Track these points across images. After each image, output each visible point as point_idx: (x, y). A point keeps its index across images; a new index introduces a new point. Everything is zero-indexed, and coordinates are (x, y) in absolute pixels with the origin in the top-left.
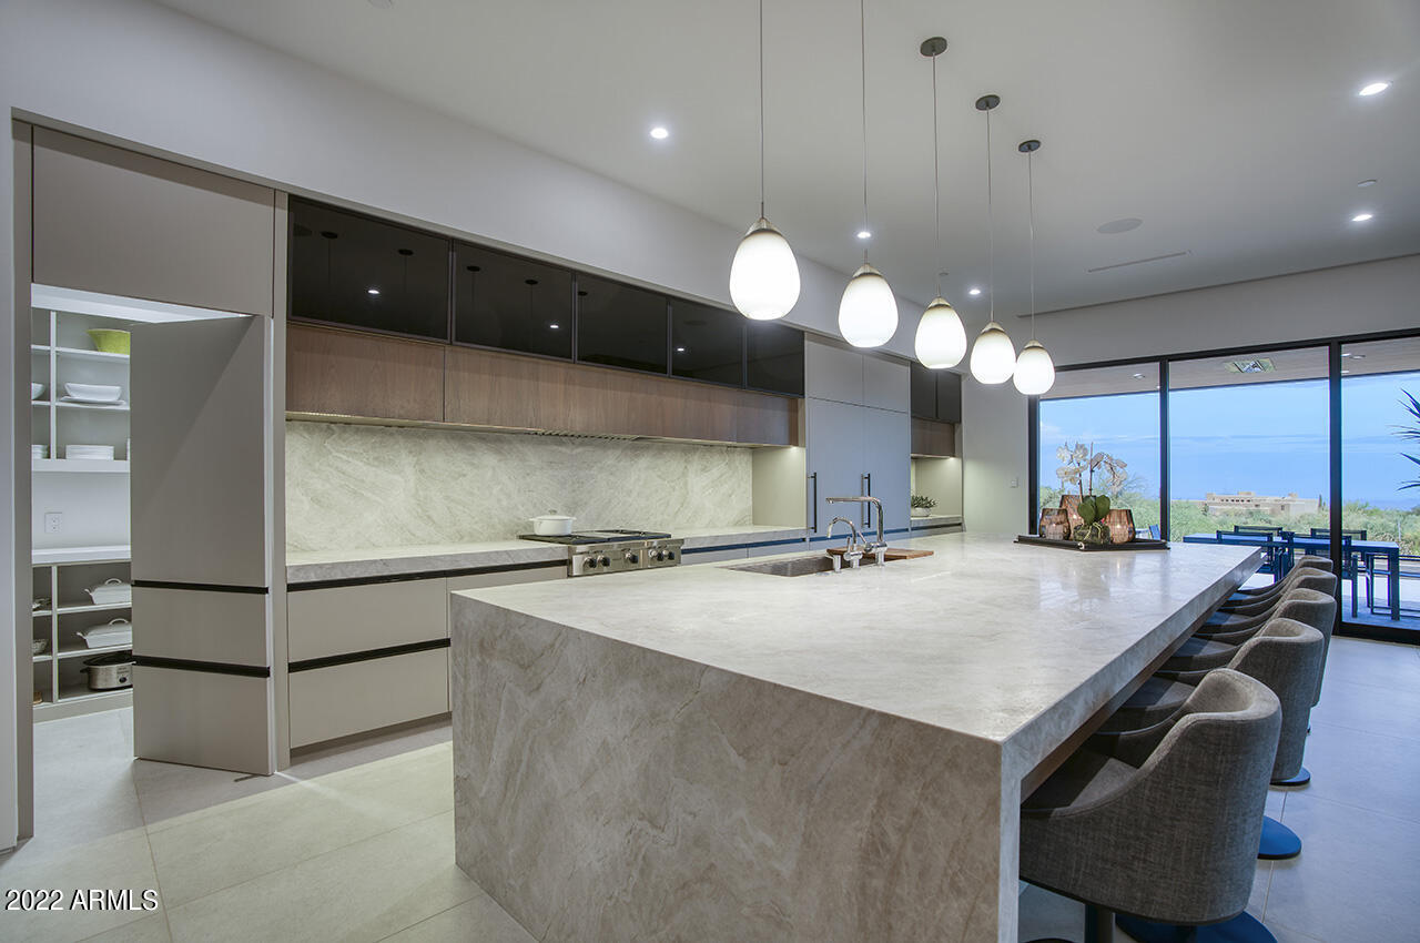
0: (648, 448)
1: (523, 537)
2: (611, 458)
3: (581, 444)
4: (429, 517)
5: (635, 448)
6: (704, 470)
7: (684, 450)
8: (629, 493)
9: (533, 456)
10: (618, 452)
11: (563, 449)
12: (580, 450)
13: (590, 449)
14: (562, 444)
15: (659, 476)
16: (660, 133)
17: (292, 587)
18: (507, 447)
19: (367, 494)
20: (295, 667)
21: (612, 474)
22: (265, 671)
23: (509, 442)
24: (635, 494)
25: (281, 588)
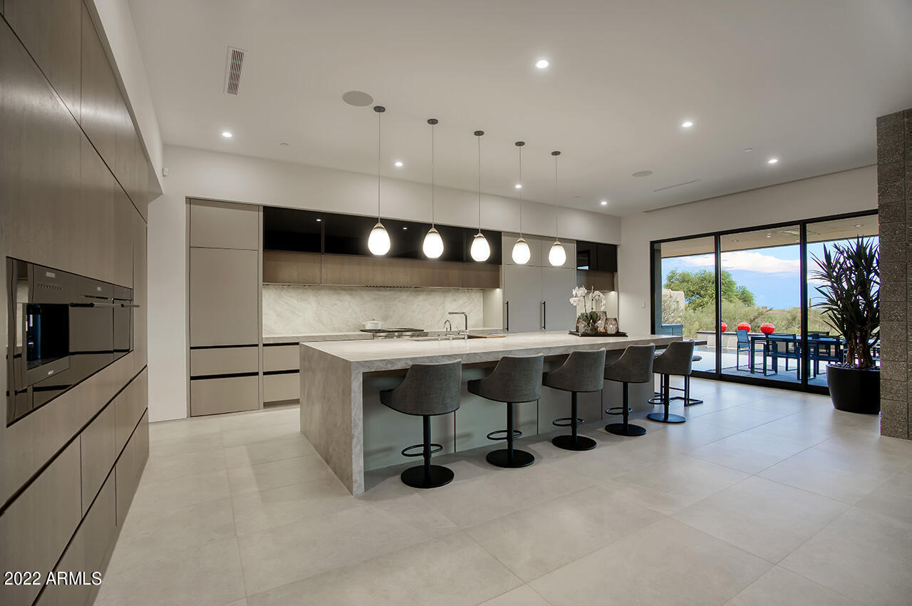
0: (423, 291)
1: (362, 331)
2: (404, 296)
3: (390, 290)
4: (322, 321)
5: (417, 291)
6: (455, 300)
7: (443, 291)
8: (414, 312)
9: (367, 296)
10: (408, 293)
11: (381, 293)
12: (388, 293)
13: (393, 292)
14: (380, 290)
15: (430, 304)
16: (399, 164)
17: (264, 345)
18: (355, 292)
19: (297, 312)
20: (265, 373)
21: (404, 303)
22: (257, 374)
23: (356, 290)
24: (416, 312)
25: (261, 345)
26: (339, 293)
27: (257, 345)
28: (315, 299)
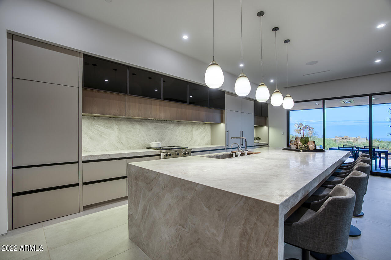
1: (147, 148)
2: (172, 126)
3: (164, 123)
4: (122, 143)
5: (178, 124)
6: (198, 129)
8: (177, 136)
9: (150, 126)
10: (174, 125)
11: (158, 124)
13: (166, 124)
14: (158, 122)
15: (185, 131)
16: (185, 37)
17: (84, 162)
18: (143, 123)
19: (104, 136)
20: (84, 184)
21: (172, 131)
22: (77, 185)
23: (144, 122)
24: (178, 136)
25: (80, 162)
26: (133, 124)
27: (78, 162)
28: (117, 127)
